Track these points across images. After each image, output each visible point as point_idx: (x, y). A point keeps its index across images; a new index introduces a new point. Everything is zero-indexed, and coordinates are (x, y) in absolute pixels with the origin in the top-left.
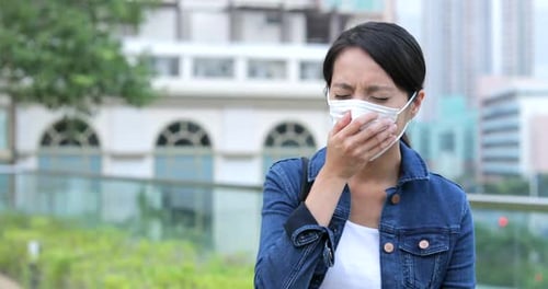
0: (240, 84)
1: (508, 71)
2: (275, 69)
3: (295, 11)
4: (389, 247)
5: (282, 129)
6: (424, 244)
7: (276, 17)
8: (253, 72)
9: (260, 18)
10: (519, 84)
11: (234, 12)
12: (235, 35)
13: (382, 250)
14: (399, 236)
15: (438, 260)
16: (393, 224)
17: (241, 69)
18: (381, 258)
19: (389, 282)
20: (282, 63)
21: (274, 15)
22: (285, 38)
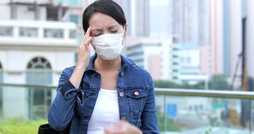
0: (16, 39)
1: (138, 34)
2: (32, 32)
3: (42, 5)
4: (122, 94)
5: (35, 60)
6: (136, 93)
7: (33, 8)
8: (22, 34)
9: (25, 8)
10: (143, 40)
11: (13, 5)
12: (13, 16)
13: (119, 96)
14: (125, 90)
15: (142, 100)
16: (122, 85)
17: (16, 32)
18: (118, 99)
19: (123, 110)
20: (35, 29)
21: (32, 7)
22: (37, 18)
